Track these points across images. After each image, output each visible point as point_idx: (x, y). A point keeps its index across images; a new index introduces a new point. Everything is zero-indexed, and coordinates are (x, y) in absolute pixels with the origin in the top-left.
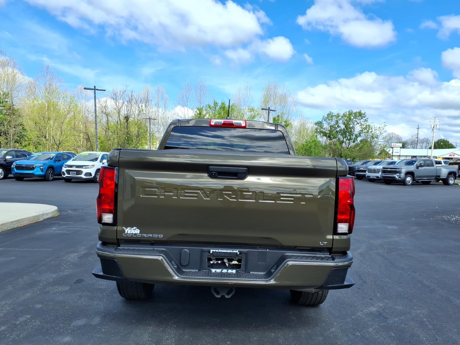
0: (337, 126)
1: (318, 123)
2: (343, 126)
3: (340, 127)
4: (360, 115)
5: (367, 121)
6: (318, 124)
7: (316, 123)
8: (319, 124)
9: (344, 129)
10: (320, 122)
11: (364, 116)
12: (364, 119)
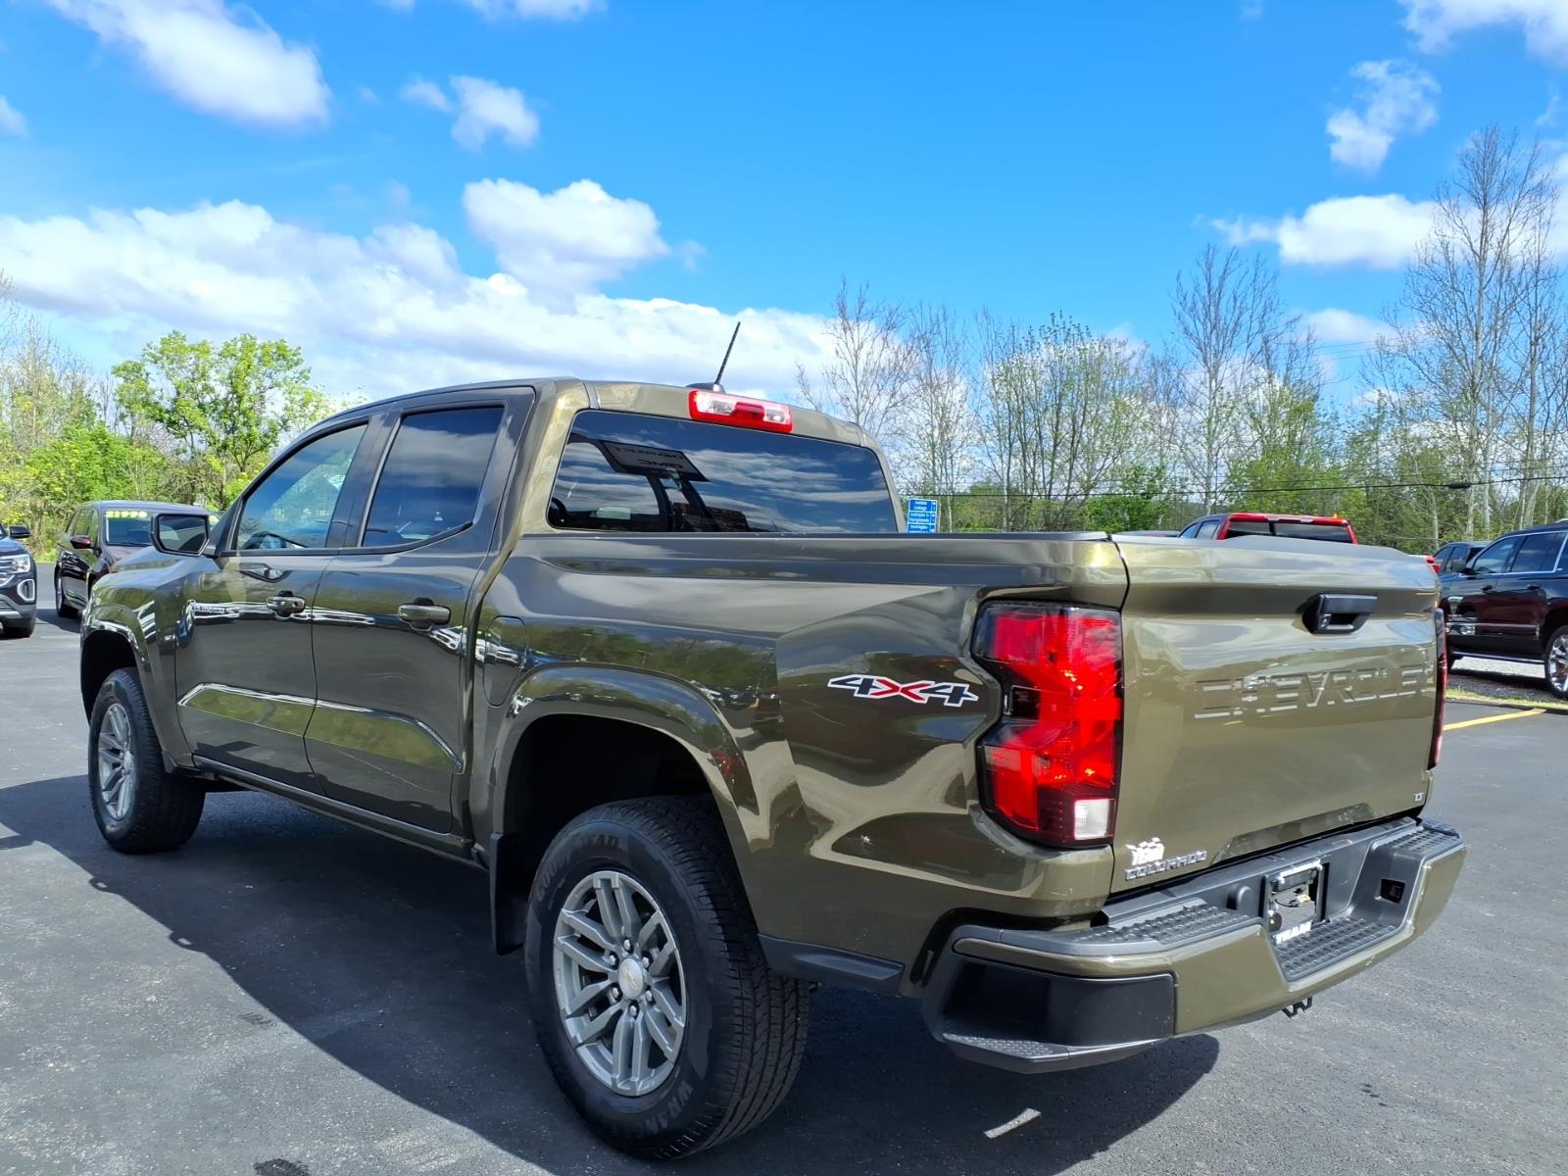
0: (200, 387)
1: (125, 368)
2: (222, 391)
3: (212, 390)
4: (282, 355)
5: (307, 378)
6: (124, 373)
7: (119, 369)
8: (131, 371)
9: (226, 402)
10: (135, 365)
11: (295, 358)
12: (295, 369)
